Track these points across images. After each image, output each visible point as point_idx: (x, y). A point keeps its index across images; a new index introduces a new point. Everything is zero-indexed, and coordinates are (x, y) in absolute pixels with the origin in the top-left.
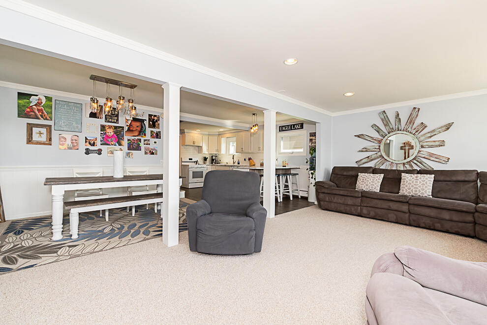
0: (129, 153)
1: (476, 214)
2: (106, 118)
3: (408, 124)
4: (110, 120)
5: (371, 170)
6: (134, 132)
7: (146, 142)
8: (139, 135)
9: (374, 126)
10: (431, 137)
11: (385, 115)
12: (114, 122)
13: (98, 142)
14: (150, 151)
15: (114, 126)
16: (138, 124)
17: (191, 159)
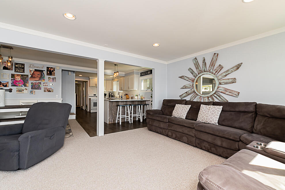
0: (32, 91)
1: (240, 143)
2: (15, 70)
3: (210, 66)
4: (18, 71)
5: (184, 102)
6: (36, 78)
7: (44, 84)
8: (40, 80)
9: (190, 69)
10: (226, 75)
11: (196, 61)
12: (21, 72)
13: (10, 84)
14: (48, 90)
15: (21, 75)
16: (39, 73)
17: (95, 95)
